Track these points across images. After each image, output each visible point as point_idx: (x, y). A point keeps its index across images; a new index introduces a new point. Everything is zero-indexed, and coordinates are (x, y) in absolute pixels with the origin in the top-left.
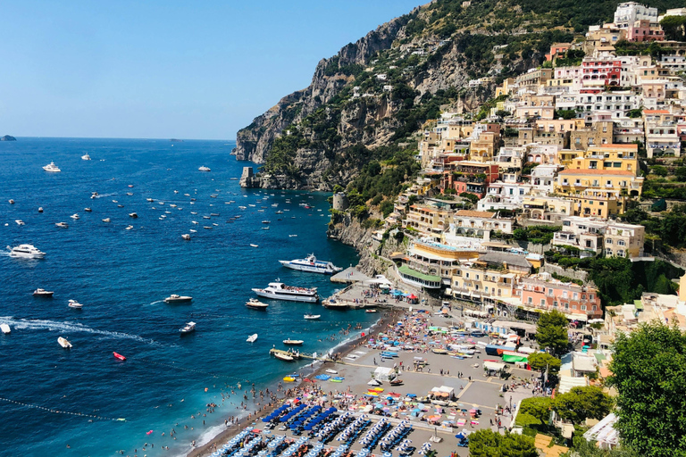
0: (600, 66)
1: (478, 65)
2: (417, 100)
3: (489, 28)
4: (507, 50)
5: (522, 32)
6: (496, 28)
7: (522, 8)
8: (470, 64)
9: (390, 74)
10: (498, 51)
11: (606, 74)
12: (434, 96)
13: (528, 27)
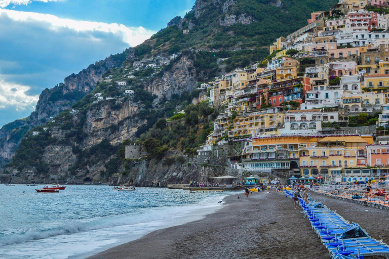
0: (362, 17)
1: (205, 73)
2: (156, 102)
3: (209, 47)
4: (228, 62)
5: (237, 49)
6: (216, 47)
7: (235, 33)
8: (198, 72)
9: (130, 82)
10: (222, 62)
11: (368, 22)
12: (169, 99)
13: (242, 46)
